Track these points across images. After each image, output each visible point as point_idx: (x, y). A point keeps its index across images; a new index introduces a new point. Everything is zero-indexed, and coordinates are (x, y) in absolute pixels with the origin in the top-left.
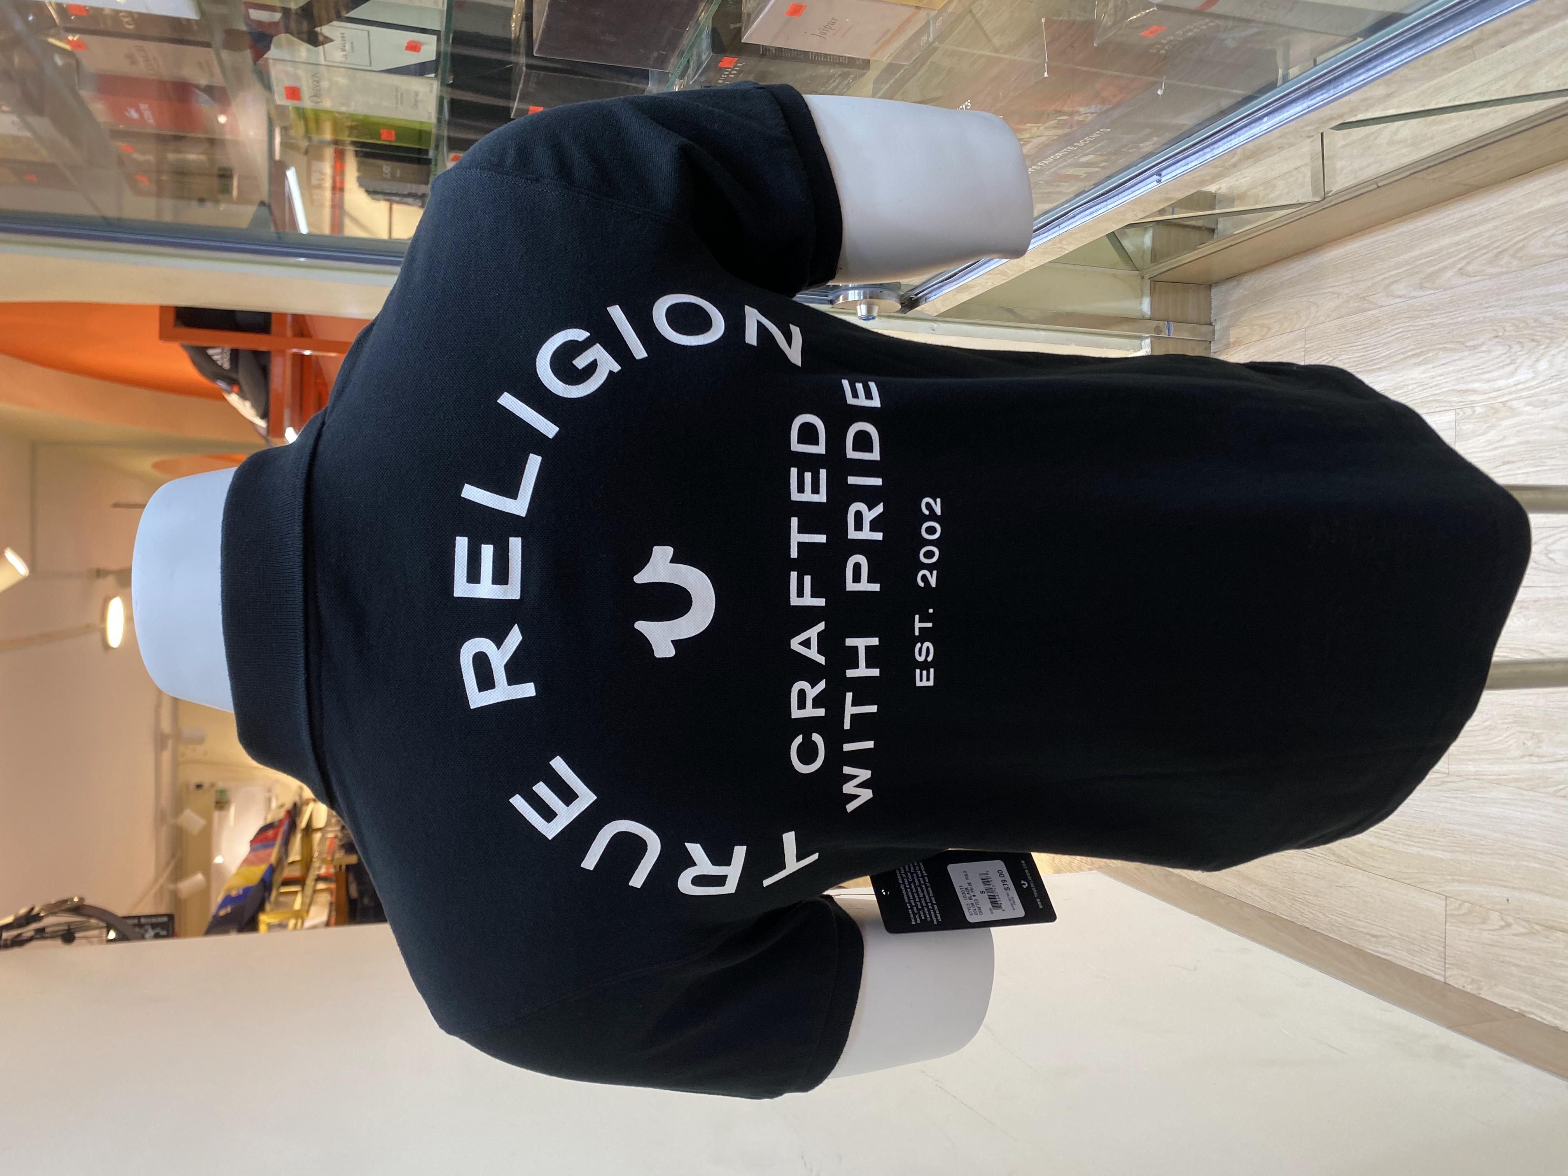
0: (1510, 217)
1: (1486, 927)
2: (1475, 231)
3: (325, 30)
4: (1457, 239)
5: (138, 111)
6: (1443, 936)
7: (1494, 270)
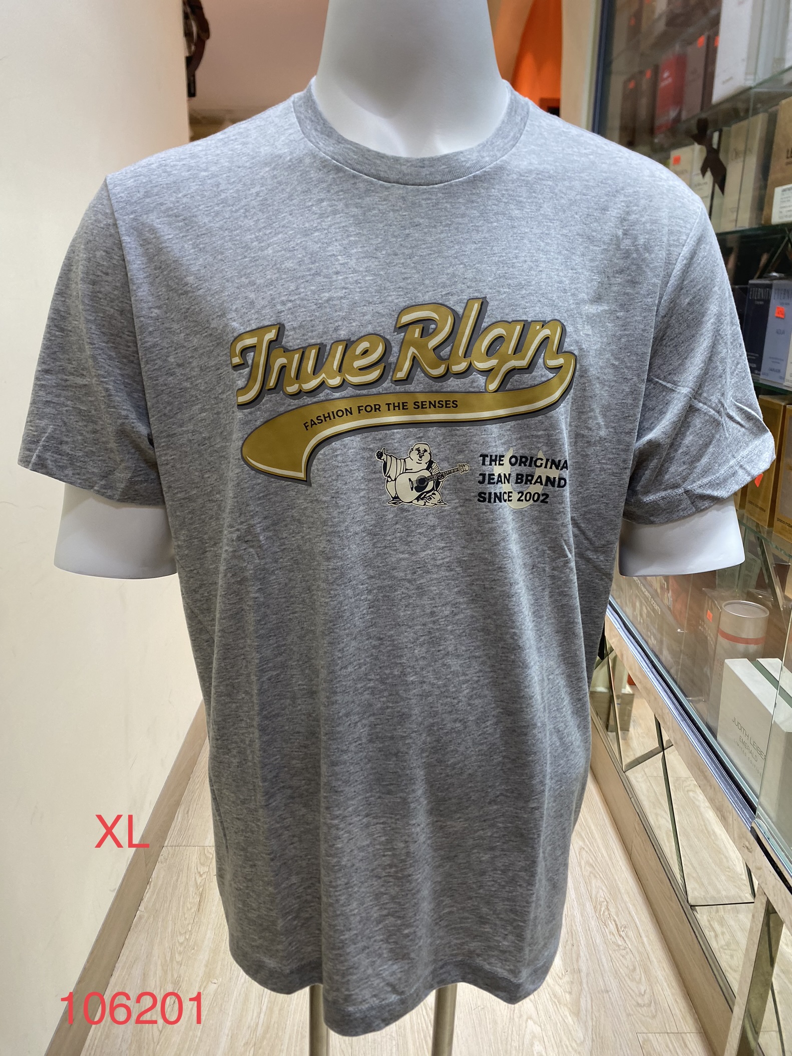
0: (613, 871)
1: (199, 865)
2: (605, 855)
3: (709, 174)
4: (601, 846)
5: (668, 77)
6: (192, 844)
7: (583, 863)
